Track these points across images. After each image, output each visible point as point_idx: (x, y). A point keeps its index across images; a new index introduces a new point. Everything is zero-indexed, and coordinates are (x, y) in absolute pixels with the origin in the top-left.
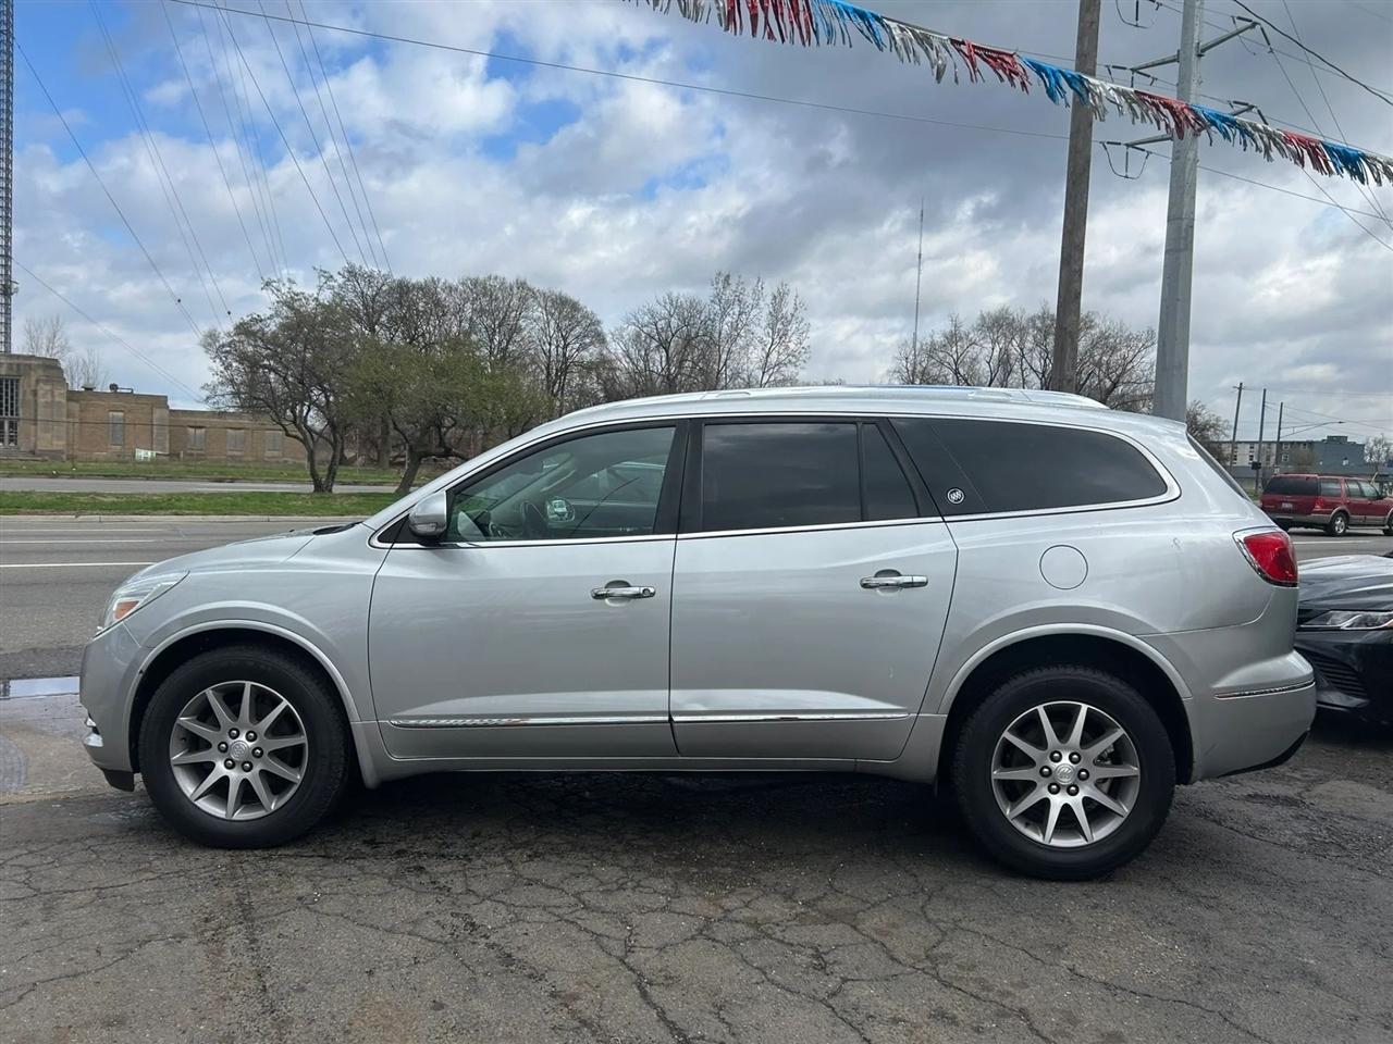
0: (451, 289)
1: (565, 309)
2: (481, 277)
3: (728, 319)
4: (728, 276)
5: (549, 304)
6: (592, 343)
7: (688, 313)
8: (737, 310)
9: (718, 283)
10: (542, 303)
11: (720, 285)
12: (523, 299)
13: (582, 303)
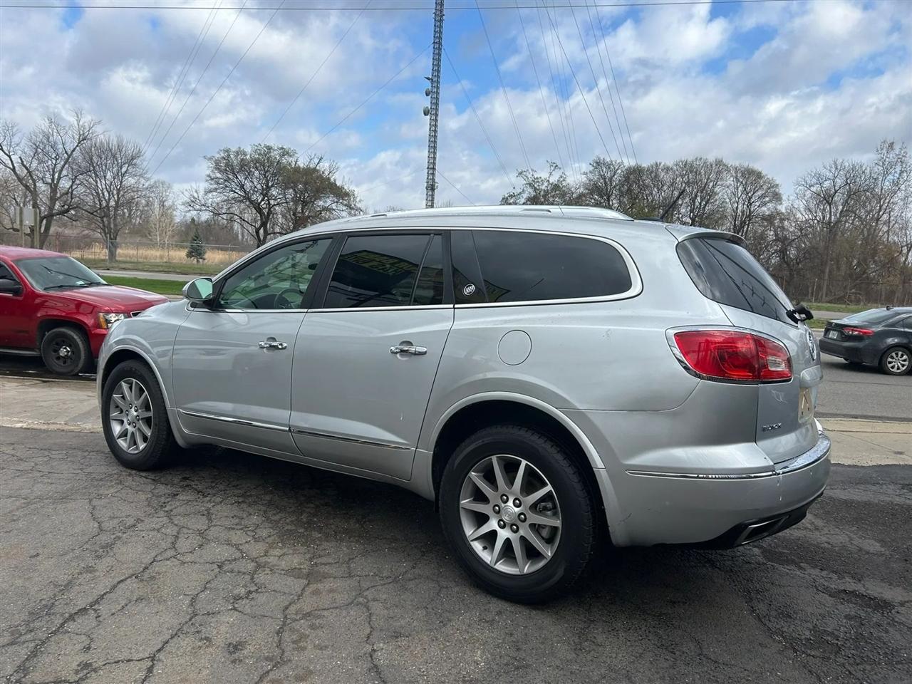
0: (667, 169)
1: (750, 177)
2: (690, 160)
3: (890, 177)
4: (893, 143)
5: (739, 175)
6: (770, 201)
7: (852, 175)
8: (898, 169)
9: (882, 149)
10: (734, 174)
11: (885, 151)
12: (719, 173)
13: (764, 173)
